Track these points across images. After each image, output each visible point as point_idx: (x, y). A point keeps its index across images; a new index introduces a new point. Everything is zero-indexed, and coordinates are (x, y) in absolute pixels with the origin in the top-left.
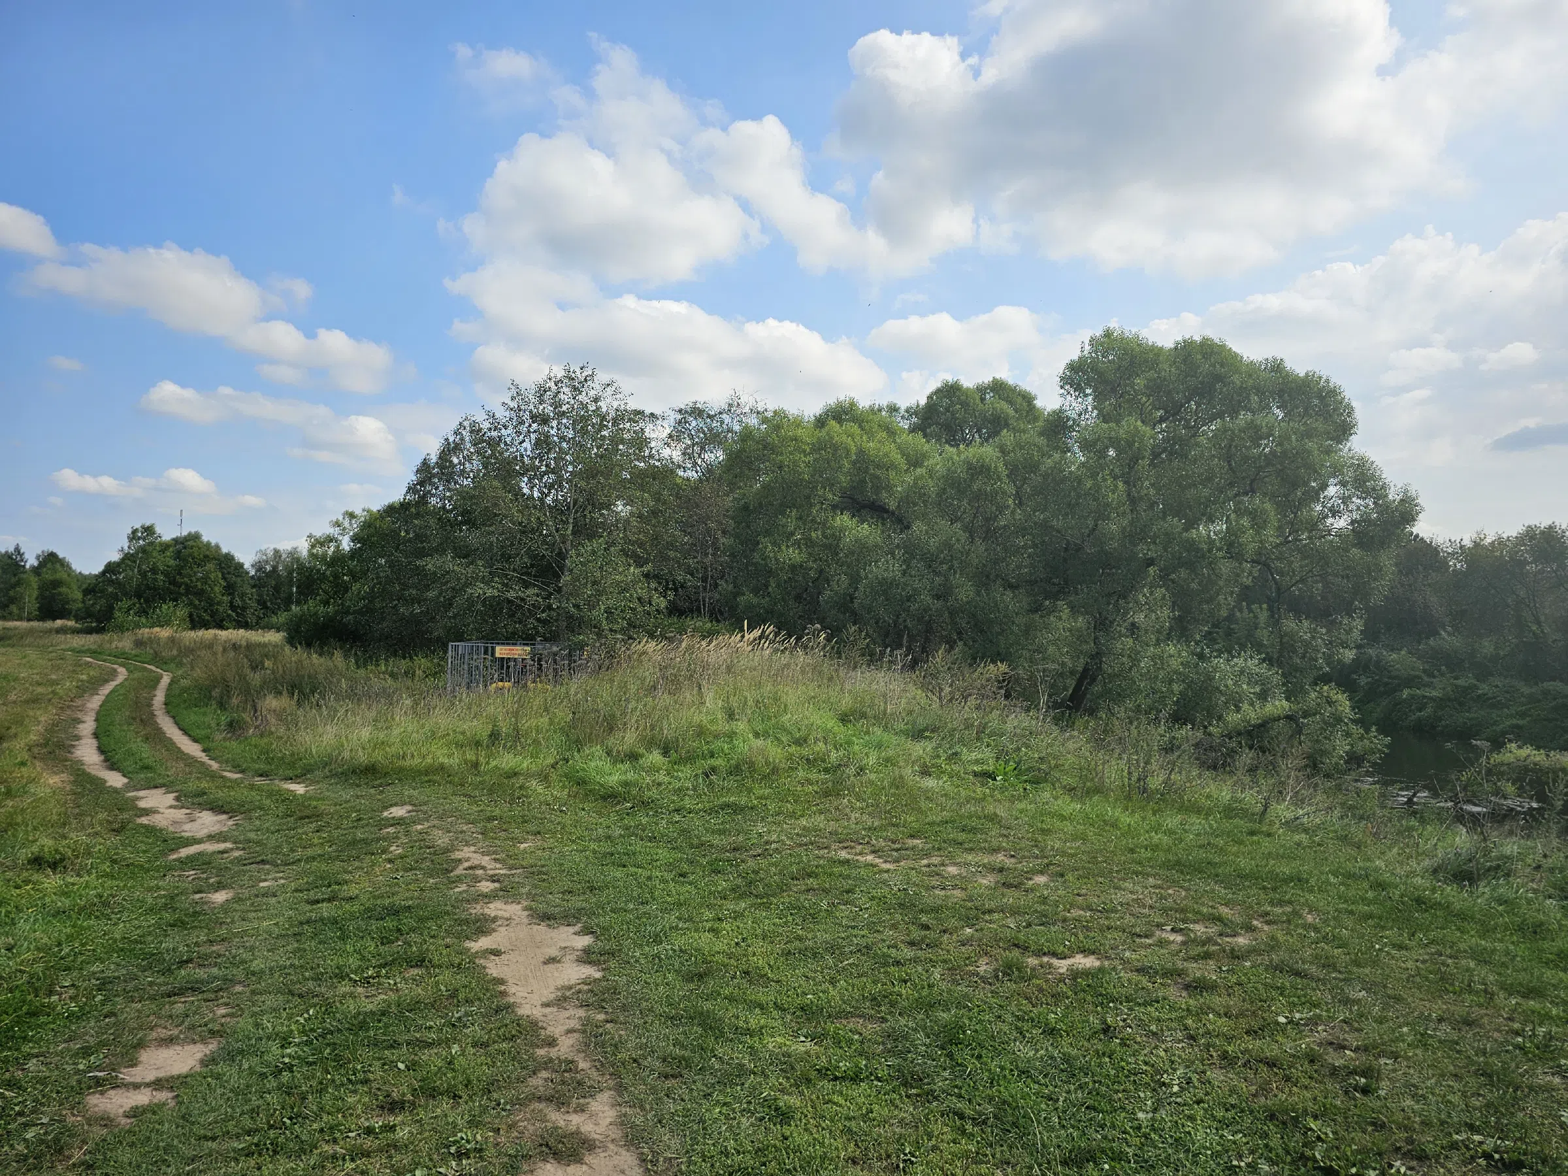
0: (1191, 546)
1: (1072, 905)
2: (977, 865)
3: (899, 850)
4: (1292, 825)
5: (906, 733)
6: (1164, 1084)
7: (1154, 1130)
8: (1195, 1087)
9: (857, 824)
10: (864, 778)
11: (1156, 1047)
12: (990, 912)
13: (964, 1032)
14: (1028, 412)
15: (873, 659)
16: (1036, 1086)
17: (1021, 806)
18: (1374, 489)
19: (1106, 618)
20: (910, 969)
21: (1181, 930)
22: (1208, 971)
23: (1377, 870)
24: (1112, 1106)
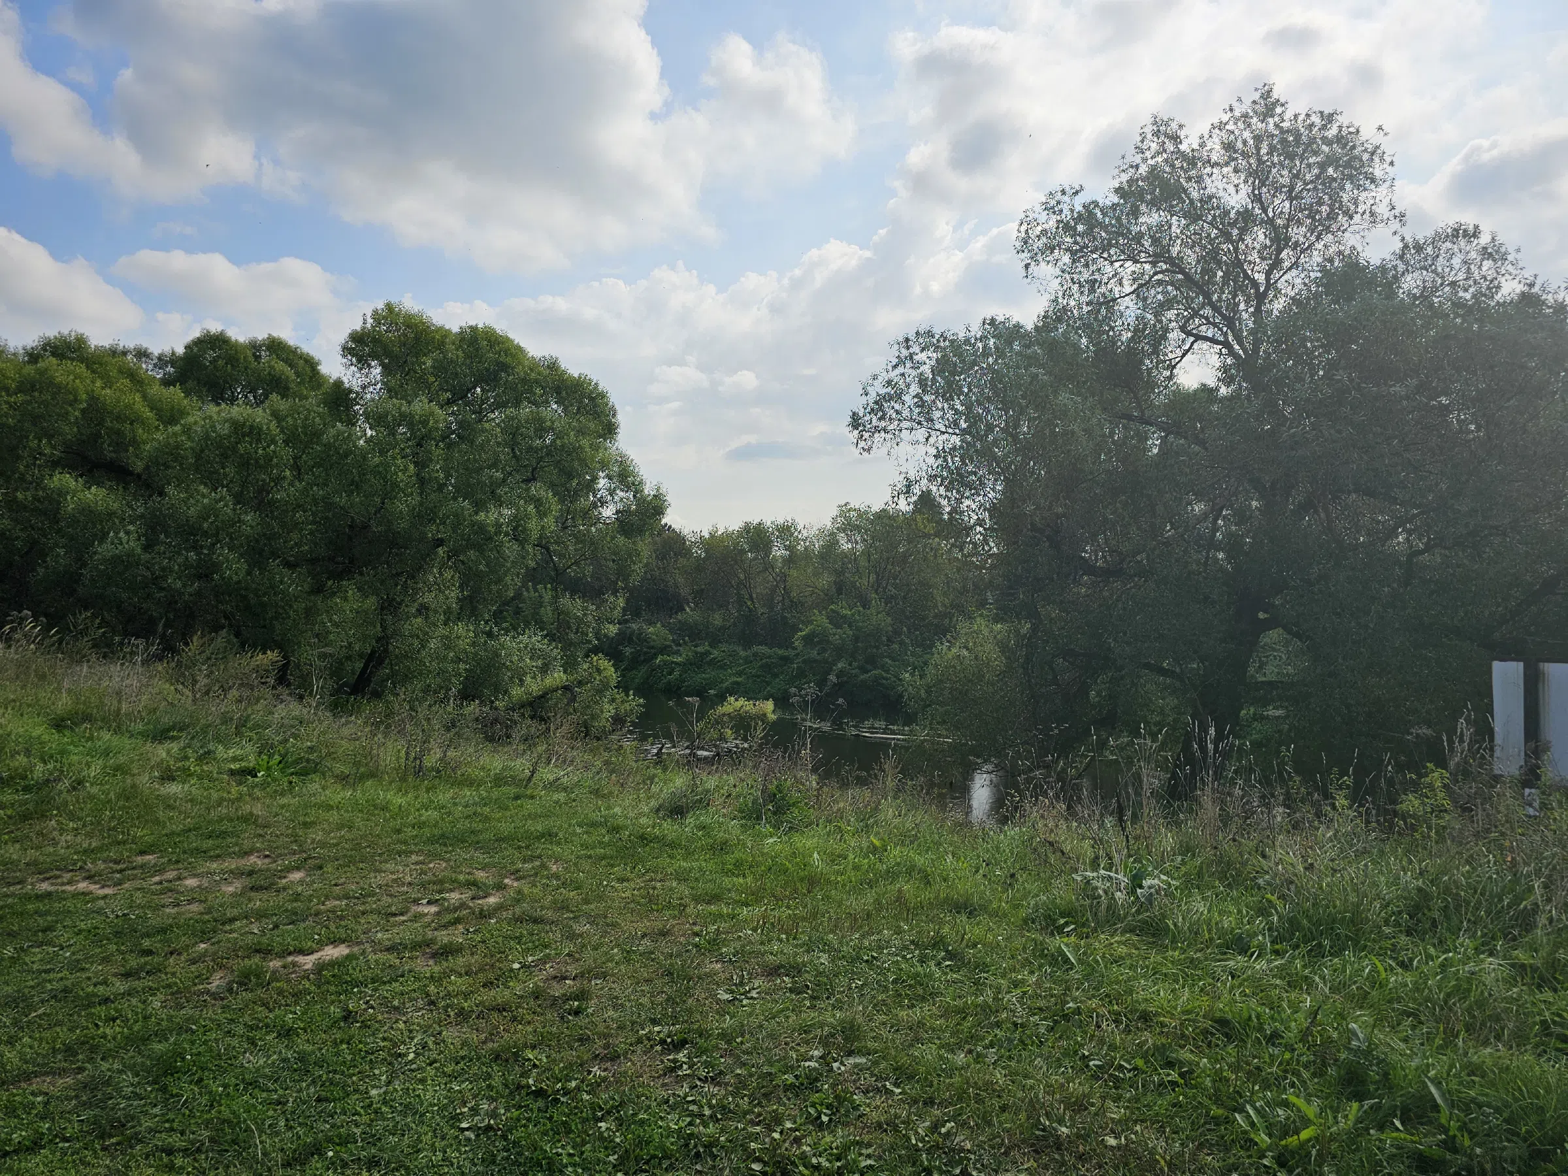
0: (481, 528)
1: (327, 898)
2: (223, 872)
3: (124, 870)
4: (554, 785)
5: (144, 735)
6: (400, 1055)
7: (385, 1103)
8: (430, 1050)
9: (68, 847)
10: (82, 794)
11: (397, 1022)
12: (232, 920)
13: (183, 1059)
14: (311, 378)
15: (107, 650)
16: (264, 1095)
17: (284, 801)
18: (633, 484)
19: (394, 599)
20: (124, 1005)
21: (437, 901)
22: (457, 935)
23: (614, 816)
24: (346, 1092)
